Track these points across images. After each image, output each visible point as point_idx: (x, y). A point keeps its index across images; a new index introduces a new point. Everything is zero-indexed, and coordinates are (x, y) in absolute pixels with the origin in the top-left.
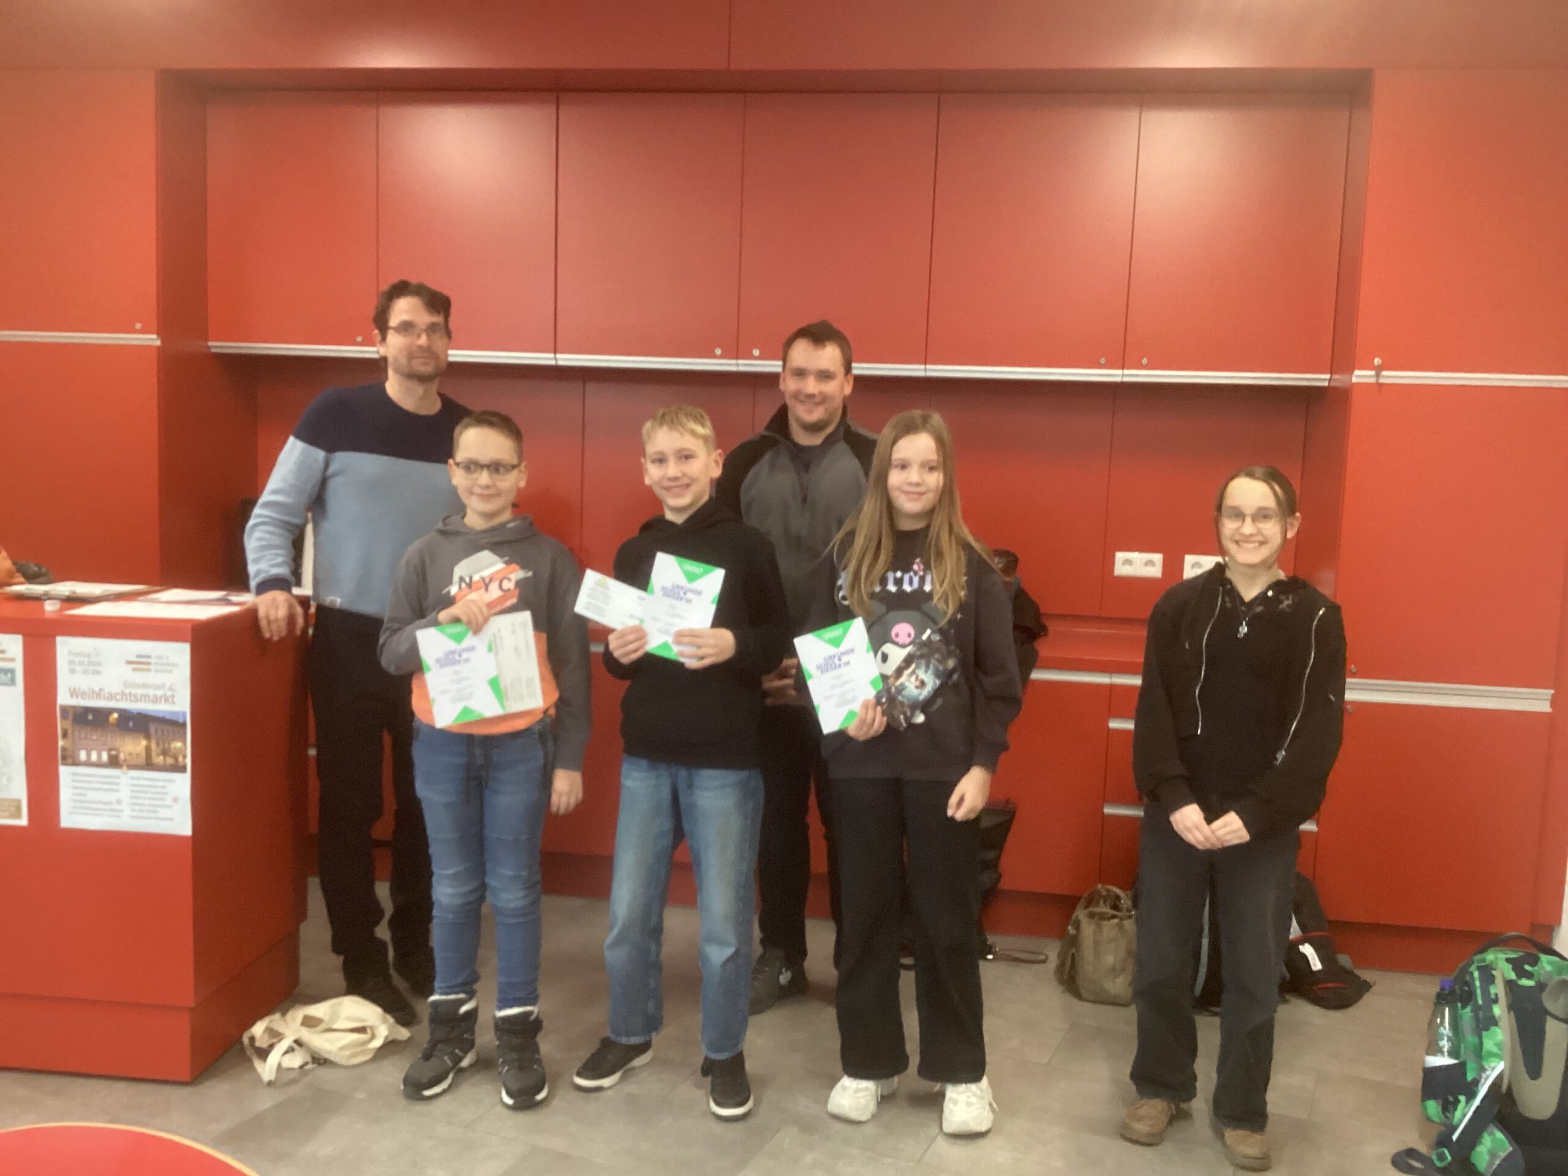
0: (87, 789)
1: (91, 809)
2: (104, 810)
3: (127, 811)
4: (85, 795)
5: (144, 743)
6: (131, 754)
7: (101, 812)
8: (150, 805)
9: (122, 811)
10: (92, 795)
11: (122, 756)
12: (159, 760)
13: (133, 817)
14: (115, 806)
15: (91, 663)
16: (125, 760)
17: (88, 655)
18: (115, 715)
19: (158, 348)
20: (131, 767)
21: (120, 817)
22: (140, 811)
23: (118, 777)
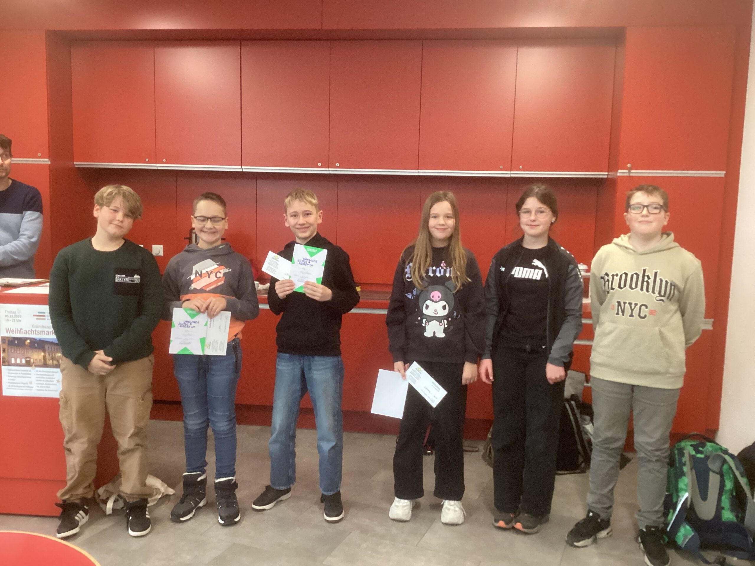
0: (15, 377)
1: (17, 386)
2: (24, 387)
3: (35, 387)
4: (14, 380)
5: (43, 354)
6: (36, 360)
7: (22, 388)
8: (46, 384)
9: (32, 387)
10: (18, 380)
11: (32, 361)
12: (50, 362)
13: (37, 390)
14: (29, 385)
15: (16, 316)
16: (34, 363)
17: (15, 313)
18: (28, 341)
19: (49, 165)
20: (36, 366)
21: (32, 390)
22: (41, 387)
23: (30, 371)
